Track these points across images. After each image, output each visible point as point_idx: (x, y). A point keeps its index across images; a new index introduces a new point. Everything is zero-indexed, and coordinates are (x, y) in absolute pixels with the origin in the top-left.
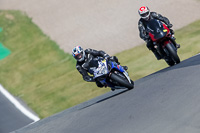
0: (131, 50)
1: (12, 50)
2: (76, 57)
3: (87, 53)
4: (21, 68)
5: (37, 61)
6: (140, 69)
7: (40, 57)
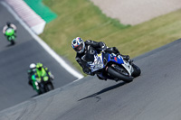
0: (167, 16)
1: (59, 14)
2: (76, 49)
3: (86, 45)
4: (67, 30)
5: (82, 24)
6: (174, 32)
7: (84, 21)
